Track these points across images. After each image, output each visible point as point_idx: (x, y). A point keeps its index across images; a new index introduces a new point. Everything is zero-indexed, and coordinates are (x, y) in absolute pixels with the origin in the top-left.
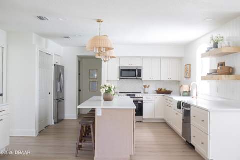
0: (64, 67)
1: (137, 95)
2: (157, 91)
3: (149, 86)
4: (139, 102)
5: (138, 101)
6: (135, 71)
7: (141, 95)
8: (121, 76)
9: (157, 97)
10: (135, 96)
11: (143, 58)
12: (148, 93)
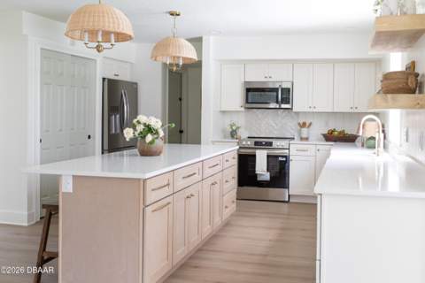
0: (136, 84)
1: (276, 143)
2: (324, 135)
3: (310, 124)
4: (280, 159)
5: (277, 157)
6: (276, 90)
7: (284, 143)
8: (247, 102)
9: (319, 147)
10: (271, 144)
11: (293, 62)
12: (307, 139)
